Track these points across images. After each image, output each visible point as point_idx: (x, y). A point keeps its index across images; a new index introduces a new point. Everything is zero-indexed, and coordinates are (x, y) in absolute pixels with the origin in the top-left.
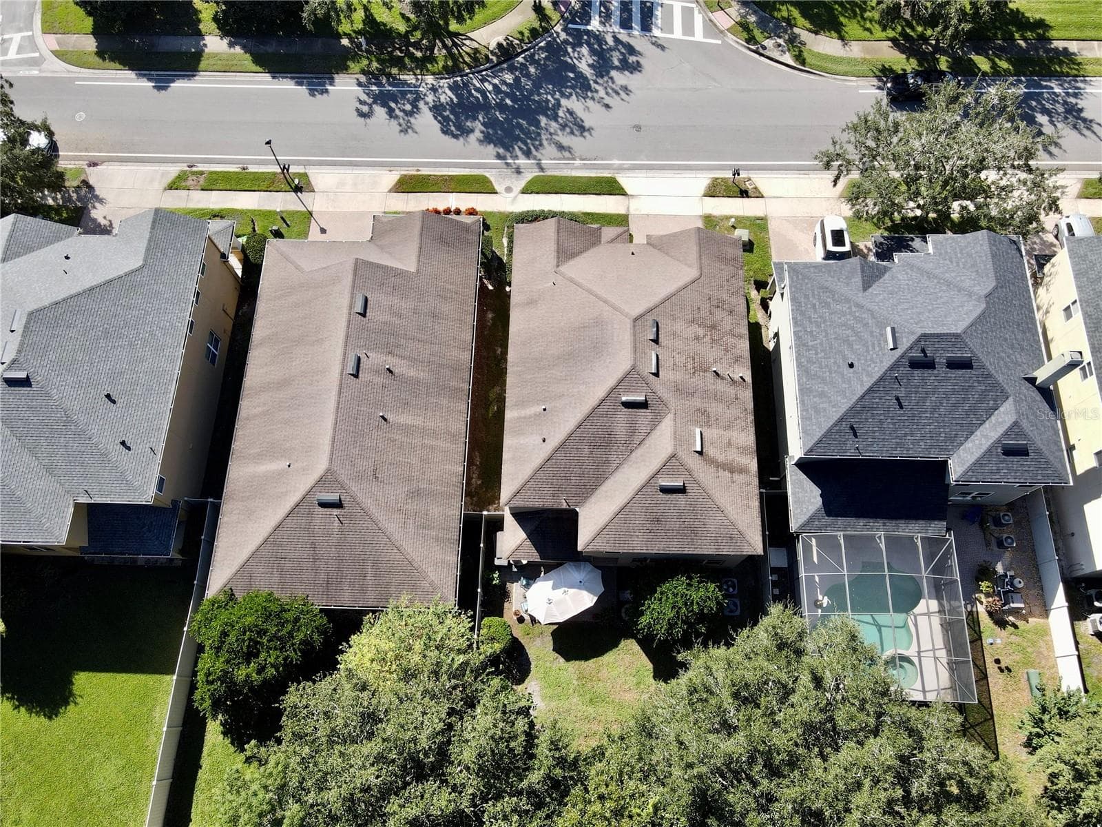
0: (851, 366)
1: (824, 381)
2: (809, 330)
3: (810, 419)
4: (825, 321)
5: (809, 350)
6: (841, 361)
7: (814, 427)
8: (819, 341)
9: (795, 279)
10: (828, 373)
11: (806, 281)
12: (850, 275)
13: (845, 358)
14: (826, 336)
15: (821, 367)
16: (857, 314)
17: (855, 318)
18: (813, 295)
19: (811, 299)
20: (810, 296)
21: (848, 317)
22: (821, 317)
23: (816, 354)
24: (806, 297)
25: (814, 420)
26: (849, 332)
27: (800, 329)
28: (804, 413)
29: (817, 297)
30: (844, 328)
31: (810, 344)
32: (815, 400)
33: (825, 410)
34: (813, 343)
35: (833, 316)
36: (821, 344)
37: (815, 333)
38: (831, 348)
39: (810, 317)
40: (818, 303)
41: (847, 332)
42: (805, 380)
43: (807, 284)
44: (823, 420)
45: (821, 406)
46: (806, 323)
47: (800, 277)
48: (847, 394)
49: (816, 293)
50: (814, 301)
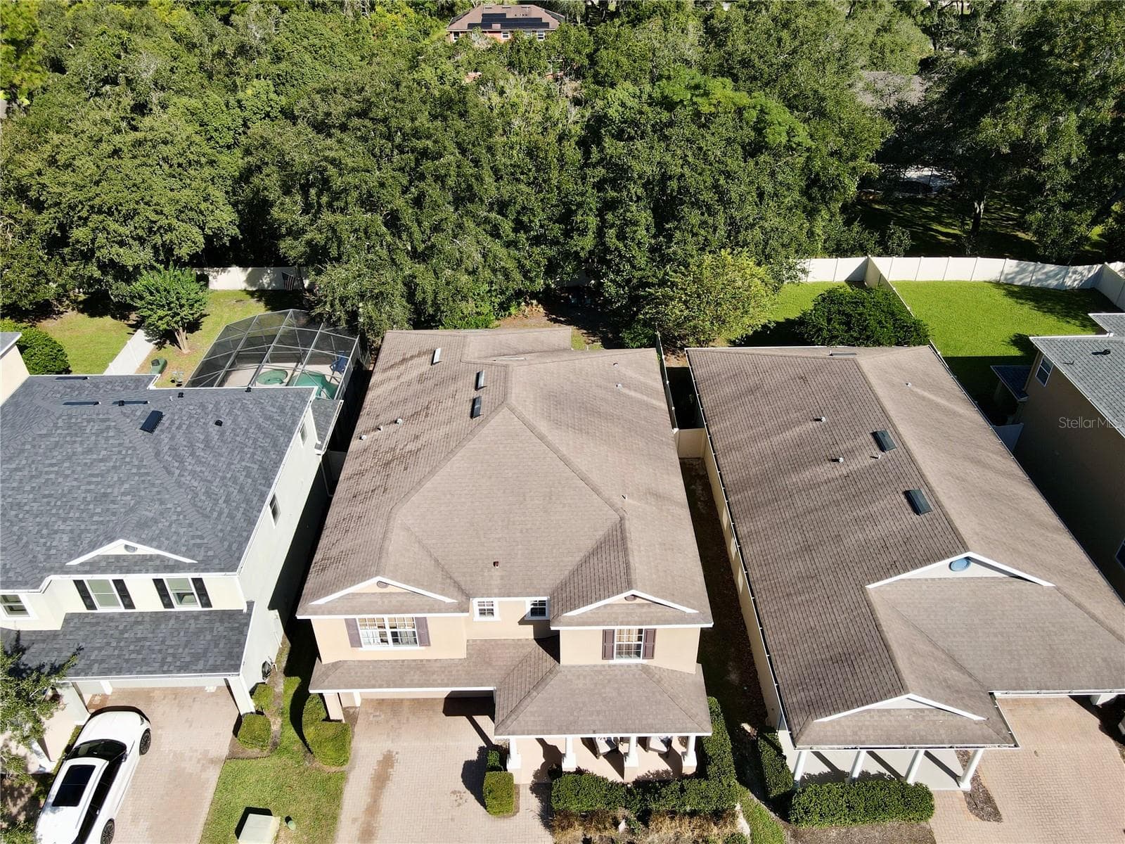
0: (219, 423)
1: (259, 427)
2: (250, 481)
3: (293, 407)
4: (223, 478)
5: (261, 461)
6: (228, 434)
7: (292, 399)
8: (243, 464)
9: (235, 546)
10: (251, 431)
11: (221, 535)
12: (150, 523)
13: (222, 434)
14: (230, 464)
15: (255, 440)
16: (176, 464)
17: (182, 462)
18: (220, 514)
19: (226, 511)
20: (225, 515)
21: (189, 468)
22: (226, 486)
23: (253, 454)
24: (231, 516)
25: (290, 404)
26: (199, 453)
27: (259, 487)
28: (297, 414)
29: (217, 509)
30: (204, 460)
31: (256, 467)
32: (279, 418)
33: (273, 406)
34: (252, 465)
35: (209, 478)
36: (242, 460)
37: (244, 473)
38: (233, 450)
39: (240, 491)
40: (221, 501)
41: (202, 454)
42: (282, 439)
43: (221, 531)
44: (279, 400)
45: (275, 410)
46: (248, 489)
47: (226, 544)
48: (239, 404)
49: (215, 514)
50: (224, 505)
